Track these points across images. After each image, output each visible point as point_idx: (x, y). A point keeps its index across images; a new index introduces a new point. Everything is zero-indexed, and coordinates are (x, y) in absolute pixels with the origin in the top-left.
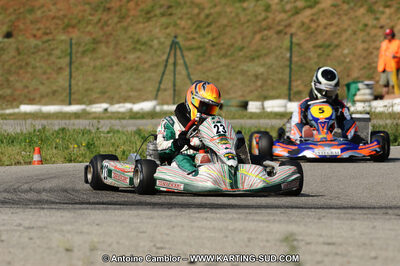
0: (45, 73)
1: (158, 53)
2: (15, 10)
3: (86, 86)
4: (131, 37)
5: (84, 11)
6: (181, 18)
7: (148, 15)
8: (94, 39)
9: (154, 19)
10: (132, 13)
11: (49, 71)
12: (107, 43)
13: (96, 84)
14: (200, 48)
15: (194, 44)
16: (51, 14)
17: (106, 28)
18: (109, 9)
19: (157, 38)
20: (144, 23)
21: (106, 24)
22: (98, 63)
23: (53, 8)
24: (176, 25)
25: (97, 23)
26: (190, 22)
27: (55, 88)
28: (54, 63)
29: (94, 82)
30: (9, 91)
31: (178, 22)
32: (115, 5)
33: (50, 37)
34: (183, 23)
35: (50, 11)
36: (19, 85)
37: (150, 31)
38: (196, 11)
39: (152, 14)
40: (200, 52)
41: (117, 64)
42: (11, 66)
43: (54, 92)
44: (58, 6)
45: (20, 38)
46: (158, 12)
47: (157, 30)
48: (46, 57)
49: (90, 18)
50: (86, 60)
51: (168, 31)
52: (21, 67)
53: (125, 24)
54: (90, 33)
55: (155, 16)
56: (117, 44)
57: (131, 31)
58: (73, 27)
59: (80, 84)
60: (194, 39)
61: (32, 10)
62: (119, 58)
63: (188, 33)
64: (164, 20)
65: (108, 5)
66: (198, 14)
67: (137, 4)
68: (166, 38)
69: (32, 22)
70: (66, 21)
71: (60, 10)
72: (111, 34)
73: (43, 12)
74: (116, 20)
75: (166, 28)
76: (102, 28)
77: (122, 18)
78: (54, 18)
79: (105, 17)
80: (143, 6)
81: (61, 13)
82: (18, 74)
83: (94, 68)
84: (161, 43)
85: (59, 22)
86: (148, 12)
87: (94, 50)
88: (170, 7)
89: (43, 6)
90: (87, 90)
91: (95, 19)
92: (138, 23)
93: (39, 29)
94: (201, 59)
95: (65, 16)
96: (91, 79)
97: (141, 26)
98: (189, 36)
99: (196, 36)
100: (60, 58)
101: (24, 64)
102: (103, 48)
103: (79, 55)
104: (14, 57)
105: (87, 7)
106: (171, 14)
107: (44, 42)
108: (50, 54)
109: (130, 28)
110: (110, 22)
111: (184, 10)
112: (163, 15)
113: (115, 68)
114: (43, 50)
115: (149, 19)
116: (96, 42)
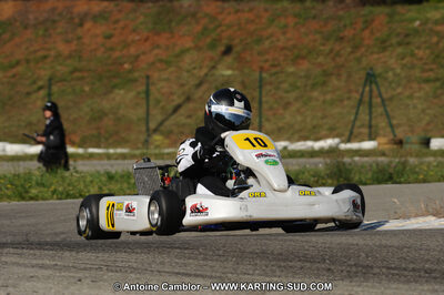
0: (271, 108)
1: (393, 85)
2: (242, 41)
3: (315, 122)
4: (365, 69)
5: (315, 41)
6: (419, 48)
7: (383, 45)
8: (324, 71)
9: (390, 49)
10: (366, 42)
11: (275, 106)
12: (339, 75)
13: (325, 121)
14: (437, 80)
15: (432, 75)
16: (280, 44)
17: (338, 59)
18: (342, 38)
19: (392, 69)
20: (378, 53)
21: (338, 54)
22: (329, 97)
23: (282, 38)
24: (413, 55)
25: (328, 54)
26: (428, 52)
27: (280, 125)
28: (281, 98)
29: (322, 118)
31: (416, 51)
32: (348, 33)
33: (278, 69)
34: (420, 53)
35: (278, 40)
37: (385, 62)
38: (435, 39)
39: (387, 44)
40: (438, 84)
41: (349, 98)
43: (280, 129)
44: (289, 35)
45: (246, 70)
46: (394, 40)
47: (392, 61)
48: (273, 91)
49: (322, 48)
50: (315, 94)
51: (404, 62)
53: (358, 54)
54: (320, 65)
55: (391, 45)
56: (349, 76)
57: (365, 62)
58: (303, 58)
59: (308, 119)
60: (431, 70)
61: (259, 41)
62: (350, 91)
63: (426, 64)
64: (400, 50)
65: (341, 35)
66: (438, 43)
67: (372, 33)
68: (402, 69)
69: (260, 54)
70: (296, 52)
71: (289, 40)
72: (343, 66)
73: (272, 42)
74: (349, 50)
75: (403, 59)
76: (333, 59)
77: (356, 48)
78: (283, 49)
79: (337, 48)
80: (378, 35)
81: (291, 43)
83: (324, 102)
84: (395, 75)
85: (289, 53)
86: (384, 42)
87: (324, 84)
88: (407, 35)
89: (272, 35)
90: (314, 127)
91: (327, 49)
92: (372, 53)
93: (267, 61)
94: (439, 92)
95: (295, 46)
96: (320, 114)
97: (376, 56)
98: (427, 67)
99: (434, 66)
100: (287, 92)
102: (334, 81)
103: (308, 88)
105: (318, 36)
106: (408, 44)
107: (271, 75)
108: (277, 88)
109: (364, 59)
110: (342, 52)
111: (423, 39)
112: (400, 44)
113: (346, 103)
114: (271, 84)
115: (384, 49)
116: (326, 74)
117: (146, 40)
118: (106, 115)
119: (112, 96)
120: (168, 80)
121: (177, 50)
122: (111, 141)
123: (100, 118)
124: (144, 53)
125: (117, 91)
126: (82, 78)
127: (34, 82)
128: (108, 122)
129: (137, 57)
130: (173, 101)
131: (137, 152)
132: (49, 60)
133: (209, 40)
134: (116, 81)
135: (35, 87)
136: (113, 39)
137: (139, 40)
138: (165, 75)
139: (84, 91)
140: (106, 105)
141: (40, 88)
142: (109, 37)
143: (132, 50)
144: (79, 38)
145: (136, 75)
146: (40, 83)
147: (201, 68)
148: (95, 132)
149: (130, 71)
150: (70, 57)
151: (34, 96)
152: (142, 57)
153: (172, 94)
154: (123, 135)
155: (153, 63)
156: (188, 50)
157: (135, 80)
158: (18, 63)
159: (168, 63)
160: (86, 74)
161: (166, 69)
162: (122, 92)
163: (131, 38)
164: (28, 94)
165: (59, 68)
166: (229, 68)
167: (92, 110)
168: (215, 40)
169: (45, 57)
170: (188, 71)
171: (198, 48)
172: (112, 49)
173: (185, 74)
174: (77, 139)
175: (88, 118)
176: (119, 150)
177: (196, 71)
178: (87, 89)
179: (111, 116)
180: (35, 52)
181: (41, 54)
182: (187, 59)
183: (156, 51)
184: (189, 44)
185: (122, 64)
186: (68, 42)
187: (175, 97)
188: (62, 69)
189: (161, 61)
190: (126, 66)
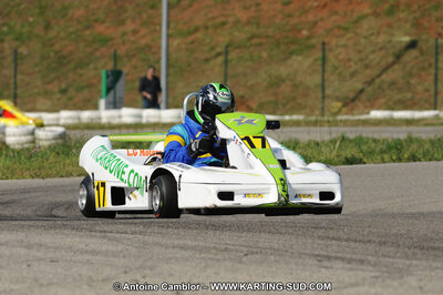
2: (419, 7)
30: (409, 95)
36: (420, 89)
42: (412, 68)
45: (424, 37)
52: (423, 69)
61: (438, 7)
69: (437, 20)
82: (420, 76)
101: (426, 65)
104: (416, 58)
117: (325, 6)
118: (283, 81)
119: (289, 62)
120: (345, 46)
121: (355, 16)
122: (288, 107)
123: (278, 85)
124: (322, 20)
125: (294, 57)
126: (260, 45)
127: (212, 49)
128: (285, 89)
129: (316, 23)
130: (350, 67)
131: (313, 118)
132: (227, 27)
133: (386, 6)
134: (293, 47)
135: (213, 53)
136: (292, 6)
137: (318, 6)
138: (342, 42)
139: (261, 57)
140: (283, 71)
141: (219, 54)
142: (287, 4)
143: (311, 17)
144: (258, 5)
145: (314, 41)
146: (219, 50)
147: (378, 34)
148: (272, 99)
149: (309, 38)
150: (248, 23)
151: (212, 63)
152: (320, 24)
153: (349, 60)
154: (300, 101)
155: (331, 30)
156: (366, 16)
157: (313, 47)
158: (197, 30)
159: (346, 29)
160: (264, 41)
161: (343, 36)
162: (300, 58)
163: (309, 4)
164: (207, 60)
165: (237, 34)
166: (406, 34)
167: (270, 76)
168: (392, 6)
169: (224, 24)
170: (365, 37)
171: (376, 14)
172: (290, 16)
173: (363, 41)
174: (254, 106)
175: (265, 84)
176: (295, 117)
177: (373, 38)
178: (264, 55)
179: (288, 83)
180: (214, 18)
181: (219, 20)
182: (365, 24)
183: (334, 18)
184: (367, 10)
185: (299, 31)
186: (246, 8)
187: (352, 63)
188: (240, 36)
189: (339, 27)
190: (305, 32)
